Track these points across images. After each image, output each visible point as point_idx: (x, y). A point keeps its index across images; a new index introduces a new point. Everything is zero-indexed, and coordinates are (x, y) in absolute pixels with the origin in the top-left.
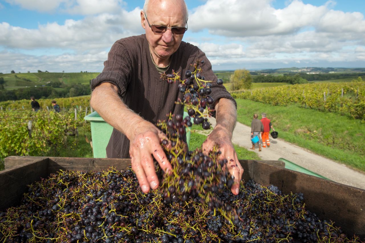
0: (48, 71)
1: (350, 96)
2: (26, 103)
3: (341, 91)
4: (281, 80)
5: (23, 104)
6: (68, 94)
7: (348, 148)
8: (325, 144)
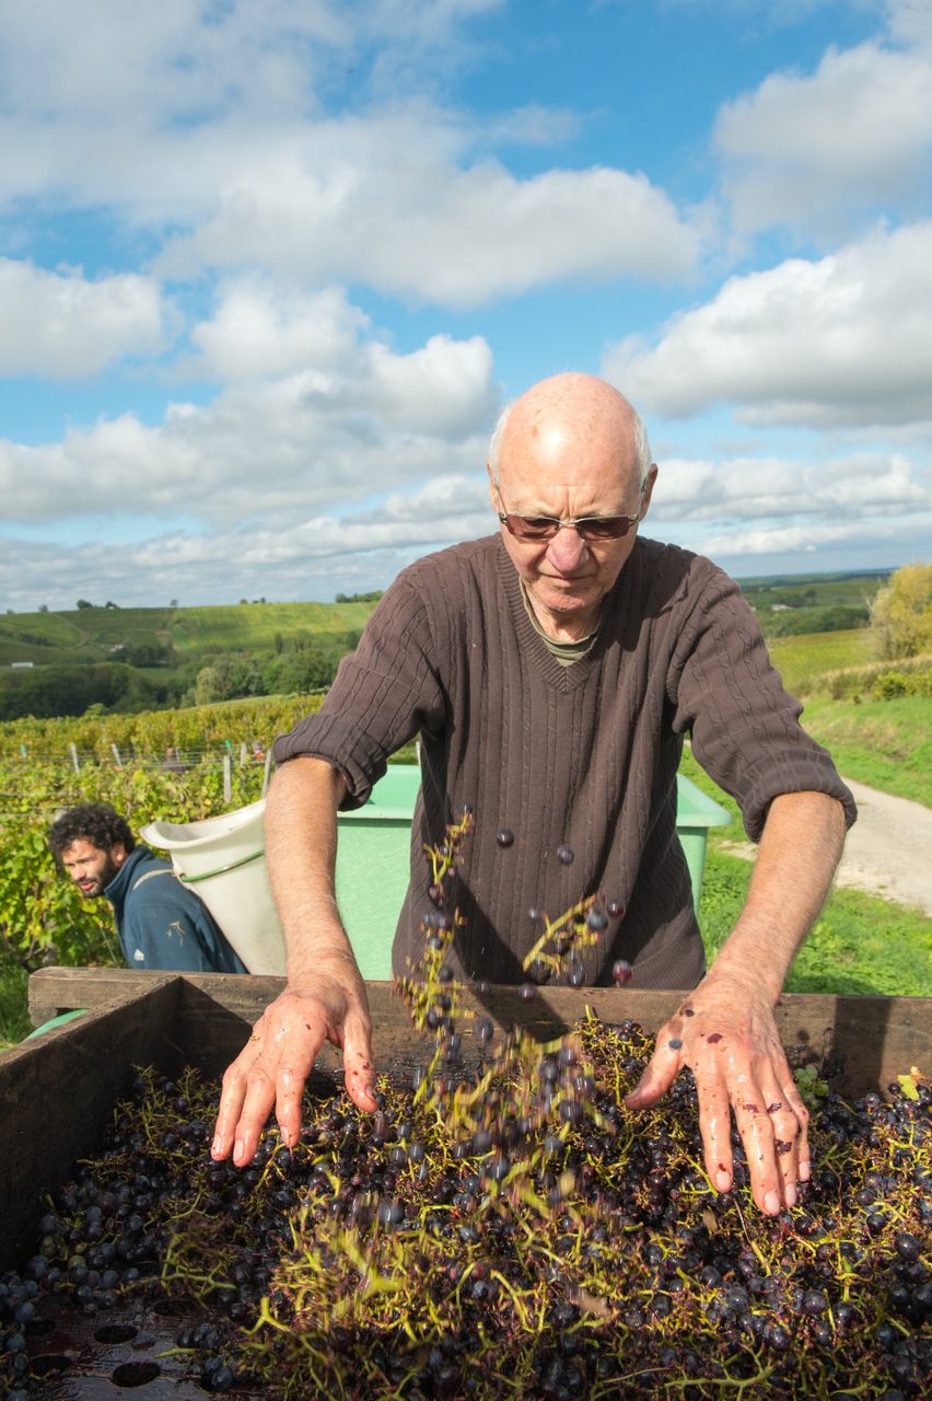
0: (114, 602)
2: (32, 733)
5: (25, 735)
6: (190, 691)
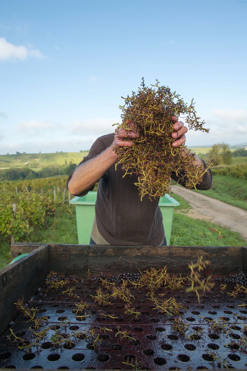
6: (44, 174)
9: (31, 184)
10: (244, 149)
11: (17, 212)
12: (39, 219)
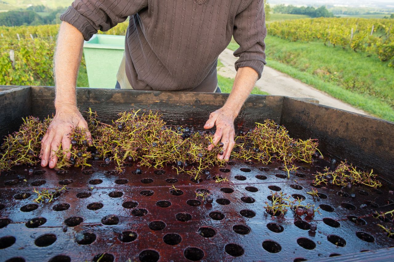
1: (380, 35)
2: (5, 30)
3: (371, 29)
4: (304, 12)
5: (2, 31)
6: (55, 20)
7: (368, 92)
8: (345, 88)
9: (36, 31)
10: (284, 5)
11: (17, 62)
12: (47, 71)
